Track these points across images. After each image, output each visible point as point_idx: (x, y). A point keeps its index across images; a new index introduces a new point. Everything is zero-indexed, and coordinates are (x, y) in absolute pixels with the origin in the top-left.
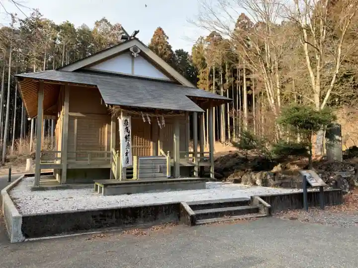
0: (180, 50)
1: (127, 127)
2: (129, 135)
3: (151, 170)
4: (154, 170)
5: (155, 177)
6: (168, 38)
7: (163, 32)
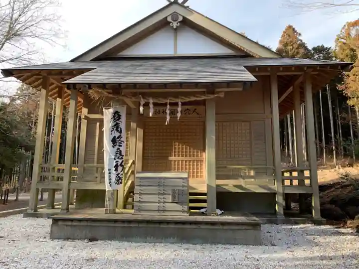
0: (318, 47)
1: (117, 124)
2: (119, 137)
3: (157, 196)
4: (162, 197)
5: (164, 211)
6: (300, 35)
7: (293, 29)
